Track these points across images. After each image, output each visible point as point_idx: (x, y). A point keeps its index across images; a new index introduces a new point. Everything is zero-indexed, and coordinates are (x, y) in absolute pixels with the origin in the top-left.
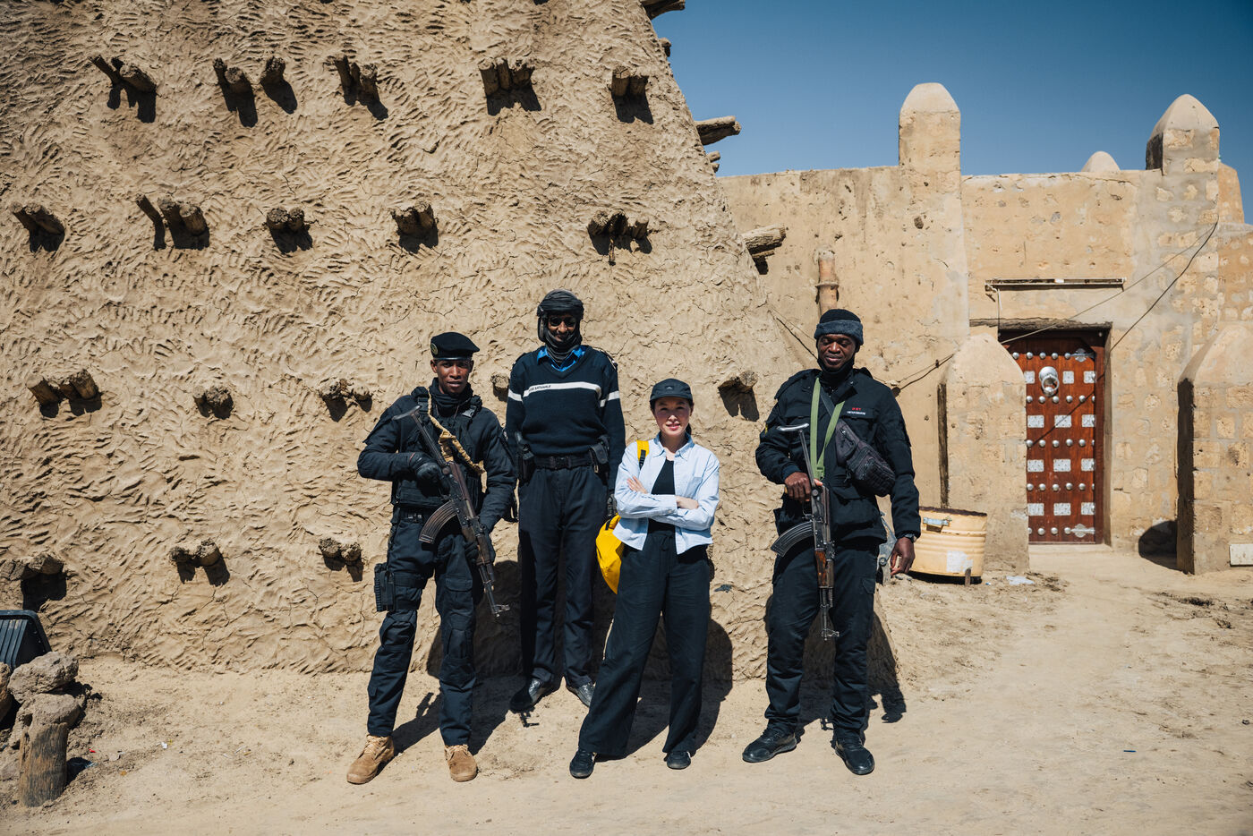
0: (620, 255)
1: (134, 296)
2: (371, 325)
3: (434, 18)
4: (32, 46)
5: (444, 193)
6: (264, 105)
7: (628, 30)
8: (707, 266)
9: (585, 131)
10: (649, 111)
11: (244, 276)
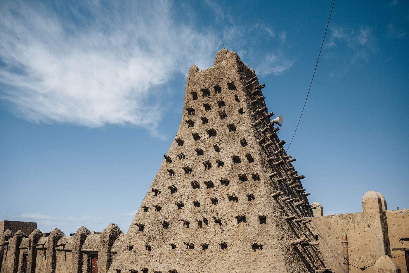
0: (257, 250)
1: (184, 257)
2: (215, 263)
3: (231, 206)
4: (175, 217)
5: (229, 239)
6: (204, 224)
7: (265, 204)
8: (273, 252)
9: (254, 226)
10: (266, 221)
11: (198, 254)
